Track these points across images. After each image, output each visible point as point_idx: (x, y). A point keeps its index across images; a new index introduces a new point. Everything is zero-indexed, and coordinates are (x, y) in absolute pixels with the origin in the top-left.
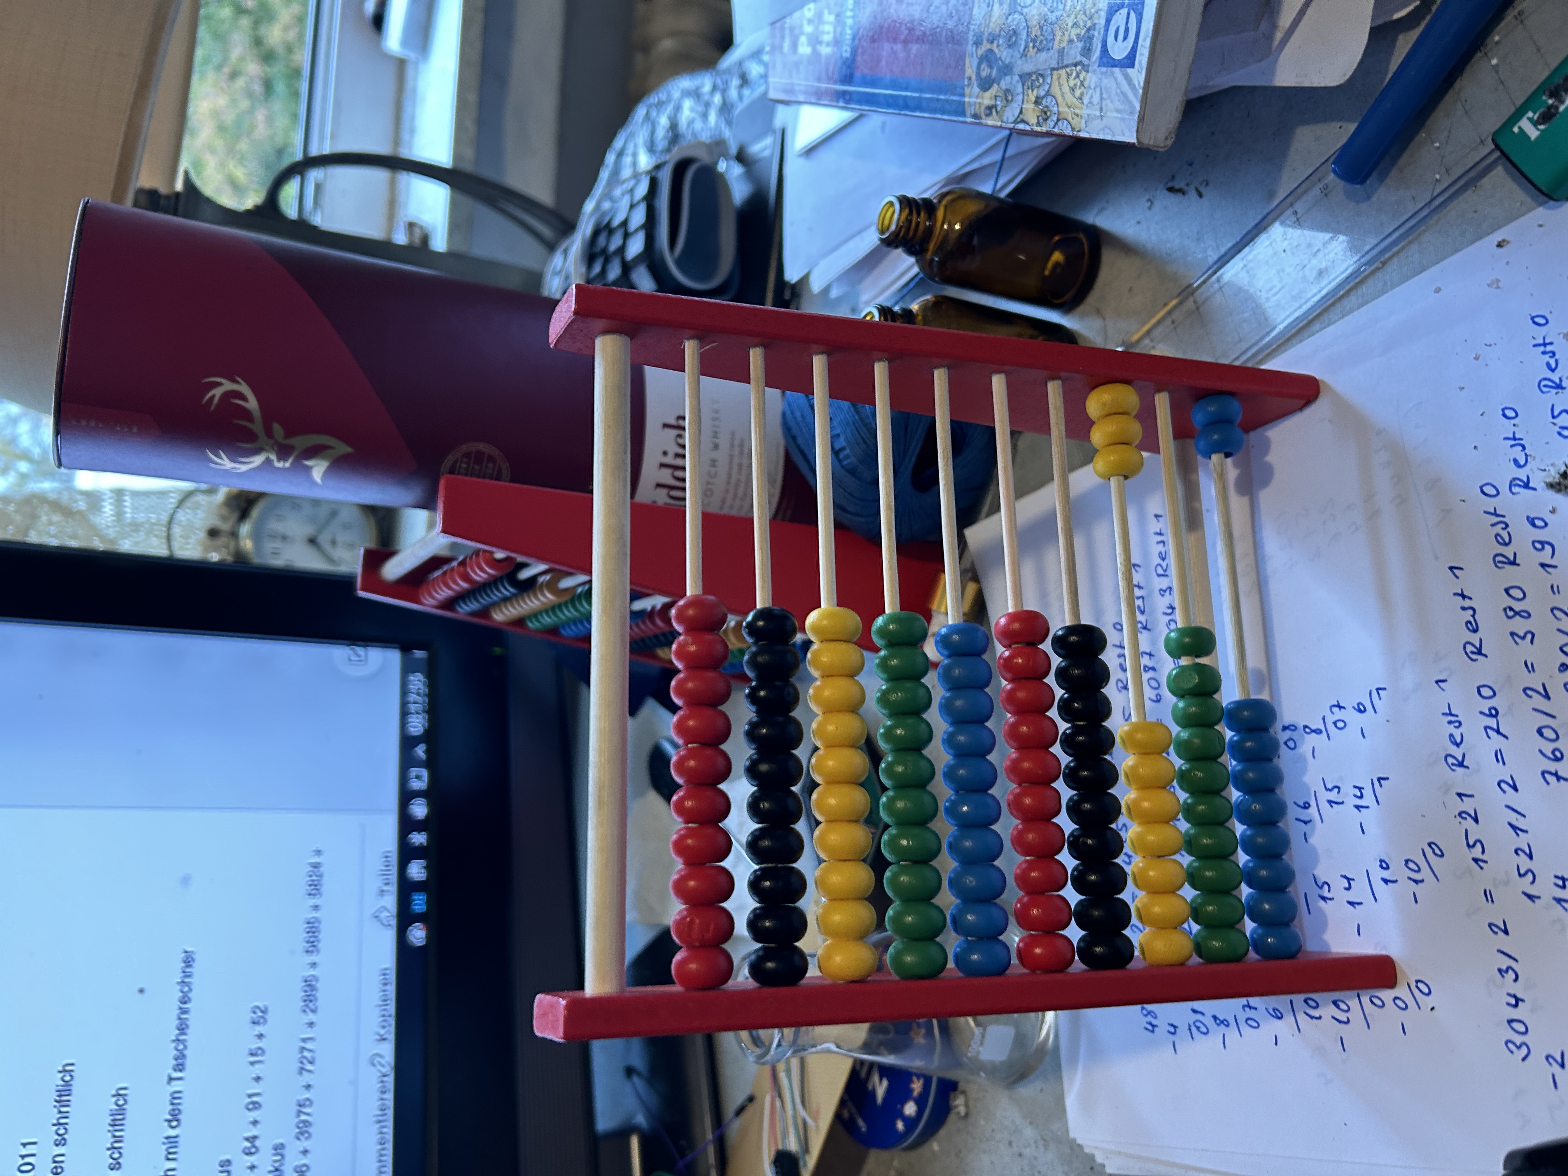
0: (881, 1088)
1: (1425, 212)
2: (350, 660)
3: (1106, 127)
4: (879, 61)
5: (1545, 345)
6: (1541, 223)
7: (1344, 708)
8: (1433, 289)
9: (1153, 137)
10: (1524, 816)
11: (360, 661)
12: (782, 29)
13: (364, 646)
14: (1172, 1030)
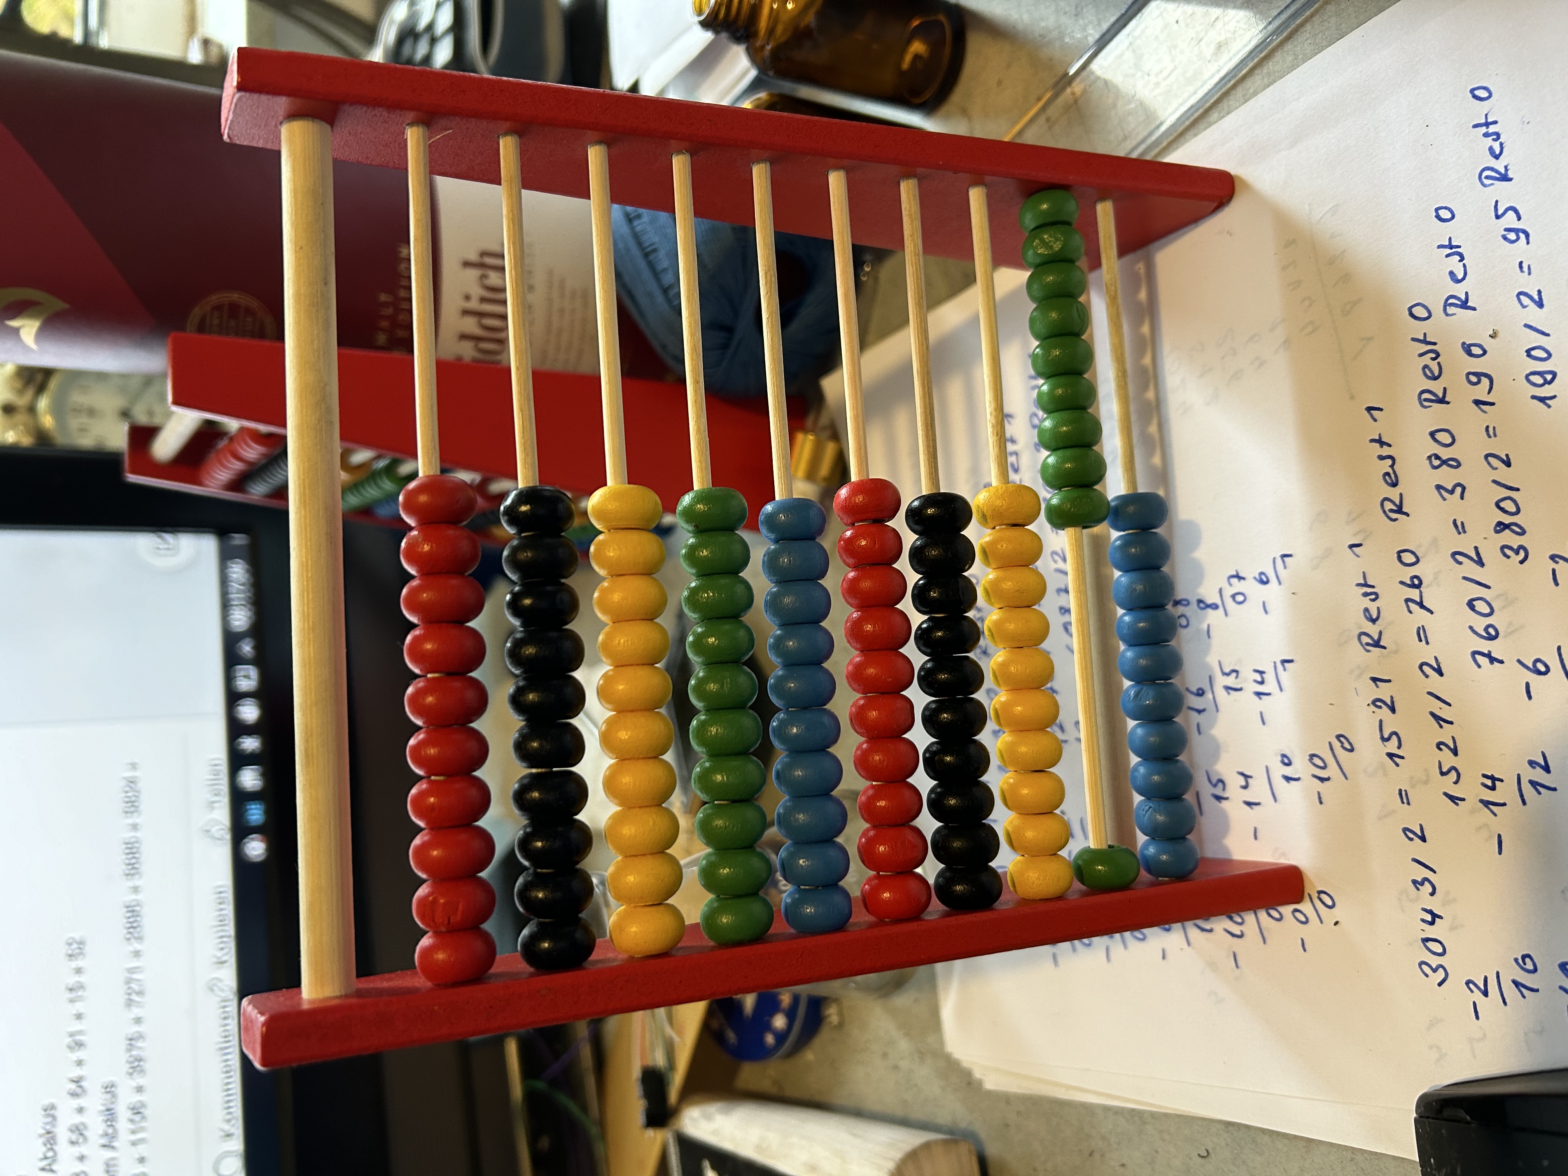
0: (749, 1002)
2: (158, 548)
5: (1487, 124)
7: (1244, 579)
10: (1450, 705)
13: (174, 533)
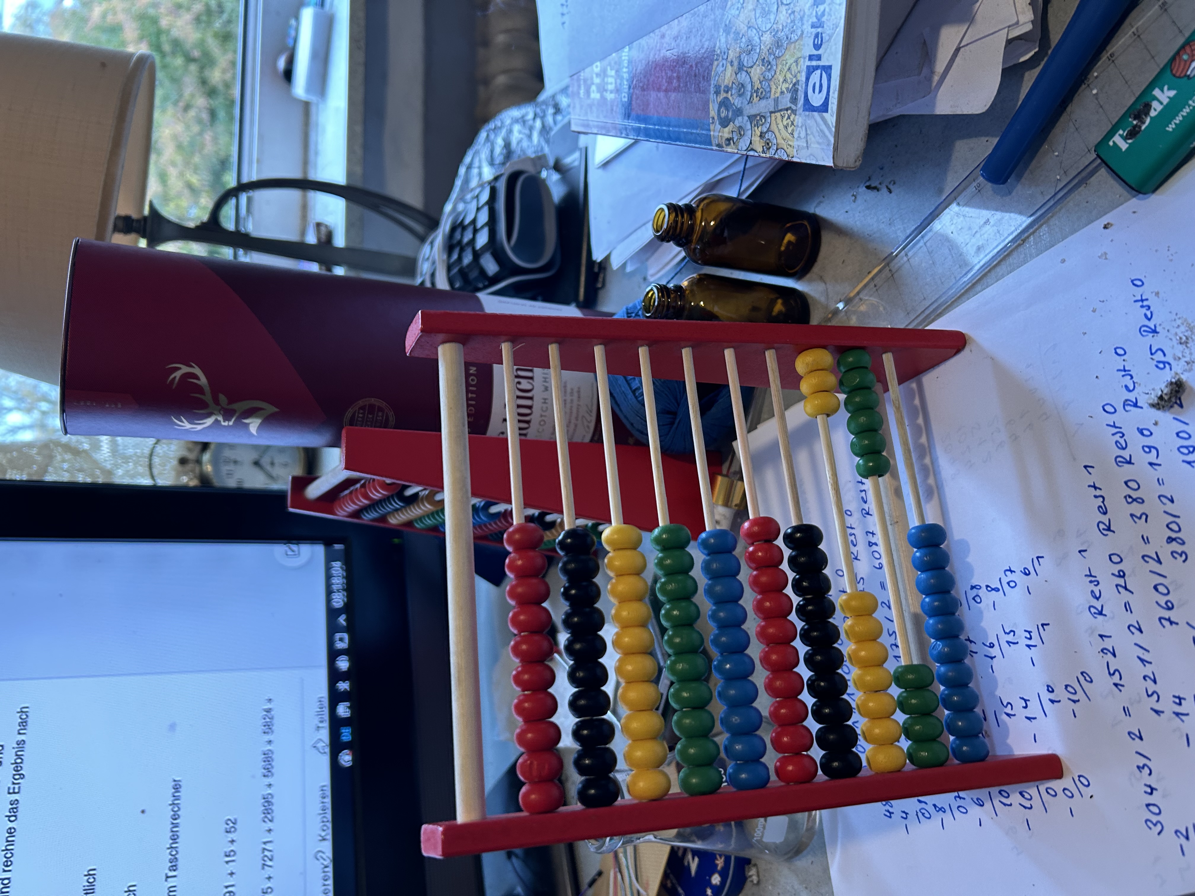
0: (694, 865)
1: (1052, 203)
2: (287, 555)
3: (811, 155)
4: (648, 105)
5: (1142, 300)
6: (1134, 210)
7: (1014, 572)
8: (1060, 260)
9: (845, 161)
10: (1148, 651)
11: (295, 555)
12: (579, 80)
13: (297, 544)
14: (904, 816)
